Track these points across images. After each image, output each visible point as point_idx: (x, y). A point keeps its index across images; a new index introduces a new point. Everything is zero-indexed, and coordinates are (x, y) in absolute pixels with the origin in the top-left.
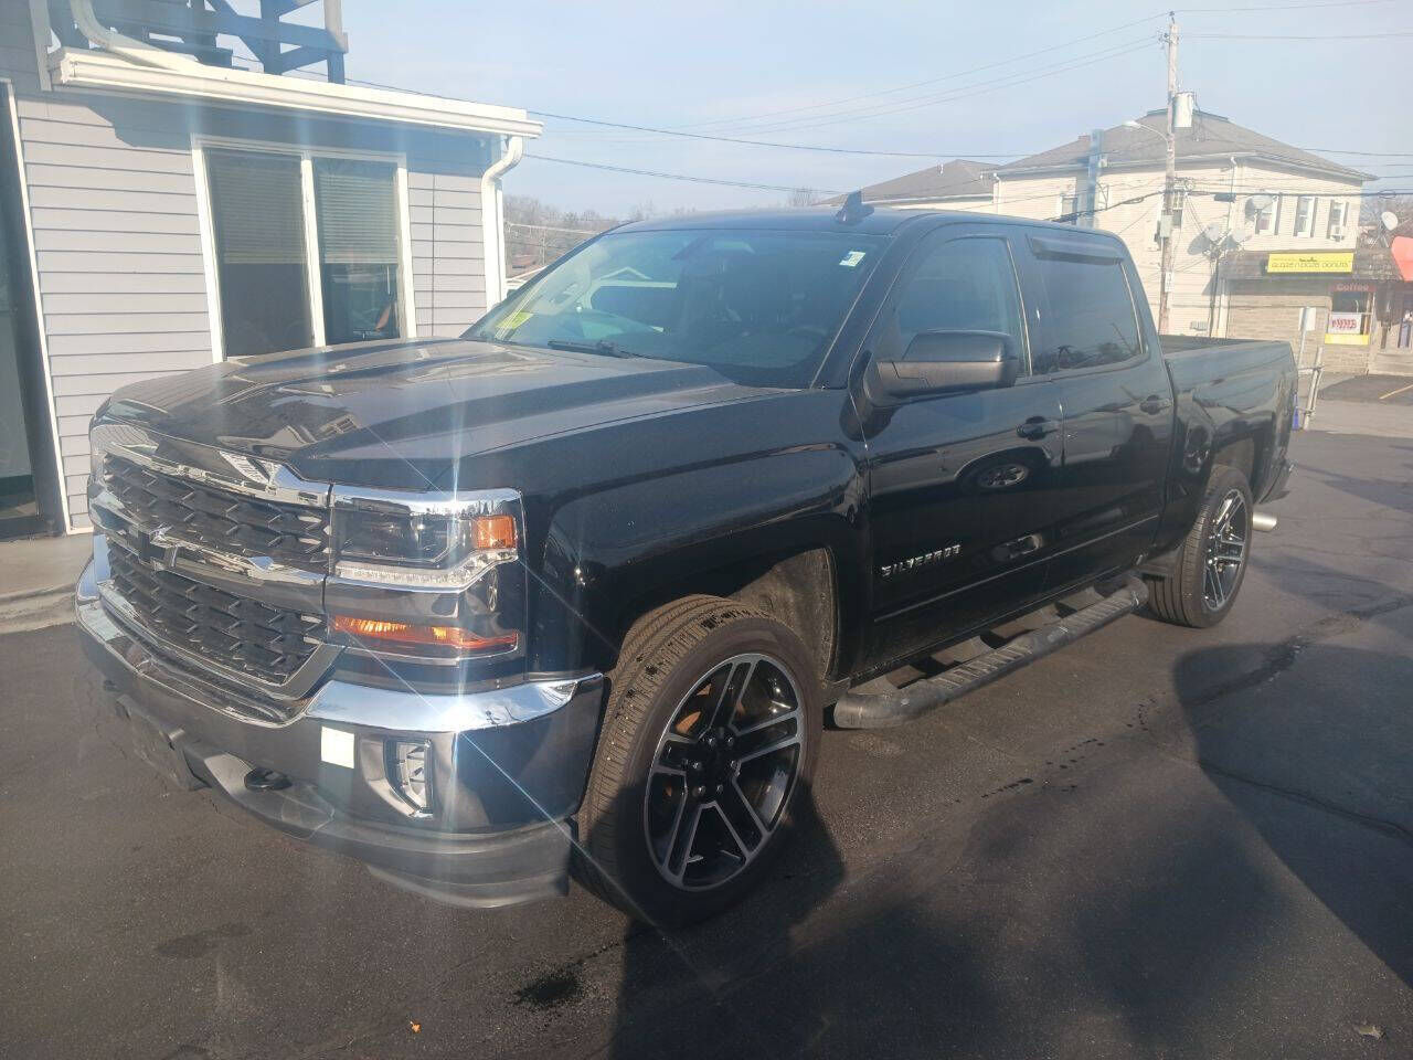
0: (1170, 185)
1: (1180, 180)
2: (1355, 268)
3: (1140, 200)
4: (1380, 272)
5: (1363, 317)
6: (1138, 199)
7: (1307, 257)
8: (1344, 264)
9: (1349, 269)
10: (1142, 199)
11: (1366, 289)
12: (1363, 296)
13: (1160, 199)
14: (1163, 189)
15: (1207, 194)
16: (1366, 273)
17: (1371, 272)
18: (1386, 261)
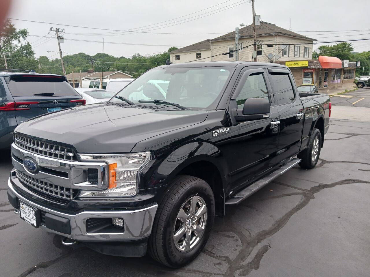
0: (255, 43)
1: (258, 41)
2: (308, 65)
3: (247, 47)
4: (316, 66)
5: (312, 79)
6: (246, 47)
7: (296, 62)
8: (305, 64)
9: (307, 66)
10: (248, 46)
11: (312, 71)
12: (312, 73)
13: (253, 47)
14: (253, 43)
15: (266, 45)
16: (312, 66)
17: (313, 66)
18: (317, 63)
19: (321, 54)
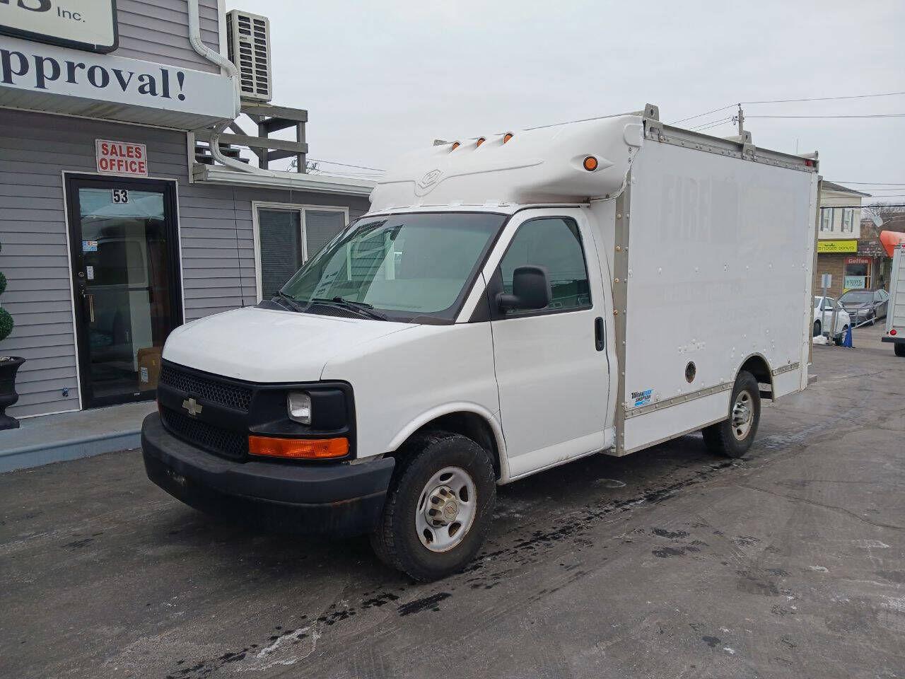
2: (858, 250)
4: (874, 252)
5: (866, 278)
7: (830, 243)
8: (852, 247)
9: (855, 250)
11: (866, 261)
12: (865, 266)
17: (867, 252)
18: (877, 245)
19: (883, 228)
